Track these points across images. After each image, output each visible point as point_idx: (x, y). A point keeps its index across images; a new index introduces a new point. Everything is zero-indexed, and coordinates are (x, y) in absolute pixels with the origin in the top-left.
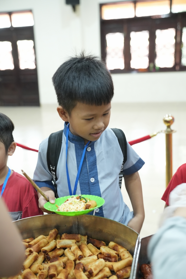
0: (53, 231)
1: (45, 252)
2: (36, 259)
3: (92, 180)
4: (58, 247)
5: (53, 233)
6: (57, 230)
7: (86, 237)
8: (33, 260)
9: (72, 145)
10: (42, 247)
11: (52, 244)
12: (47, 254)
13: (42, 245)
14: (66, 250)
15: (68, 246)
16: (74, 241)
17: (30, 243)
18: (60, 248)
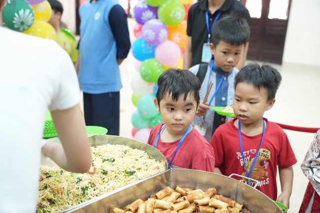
0: (212, 189)
1: (197, 204)
2: (186, 207)
3: (224, 99)
4: (210, 205)
5: (211, 191)
6: (215, 190)
7: (242, 206)
8: (183, 207)
9: (214, 74)
10: (196, 199)
11: (206, 200)
12: (198, 207)
13: (196, 197)
14: (217, 210)
15: (220, 207)
16: (227, 204)
17: (187, 192)
18: (212, 206)
